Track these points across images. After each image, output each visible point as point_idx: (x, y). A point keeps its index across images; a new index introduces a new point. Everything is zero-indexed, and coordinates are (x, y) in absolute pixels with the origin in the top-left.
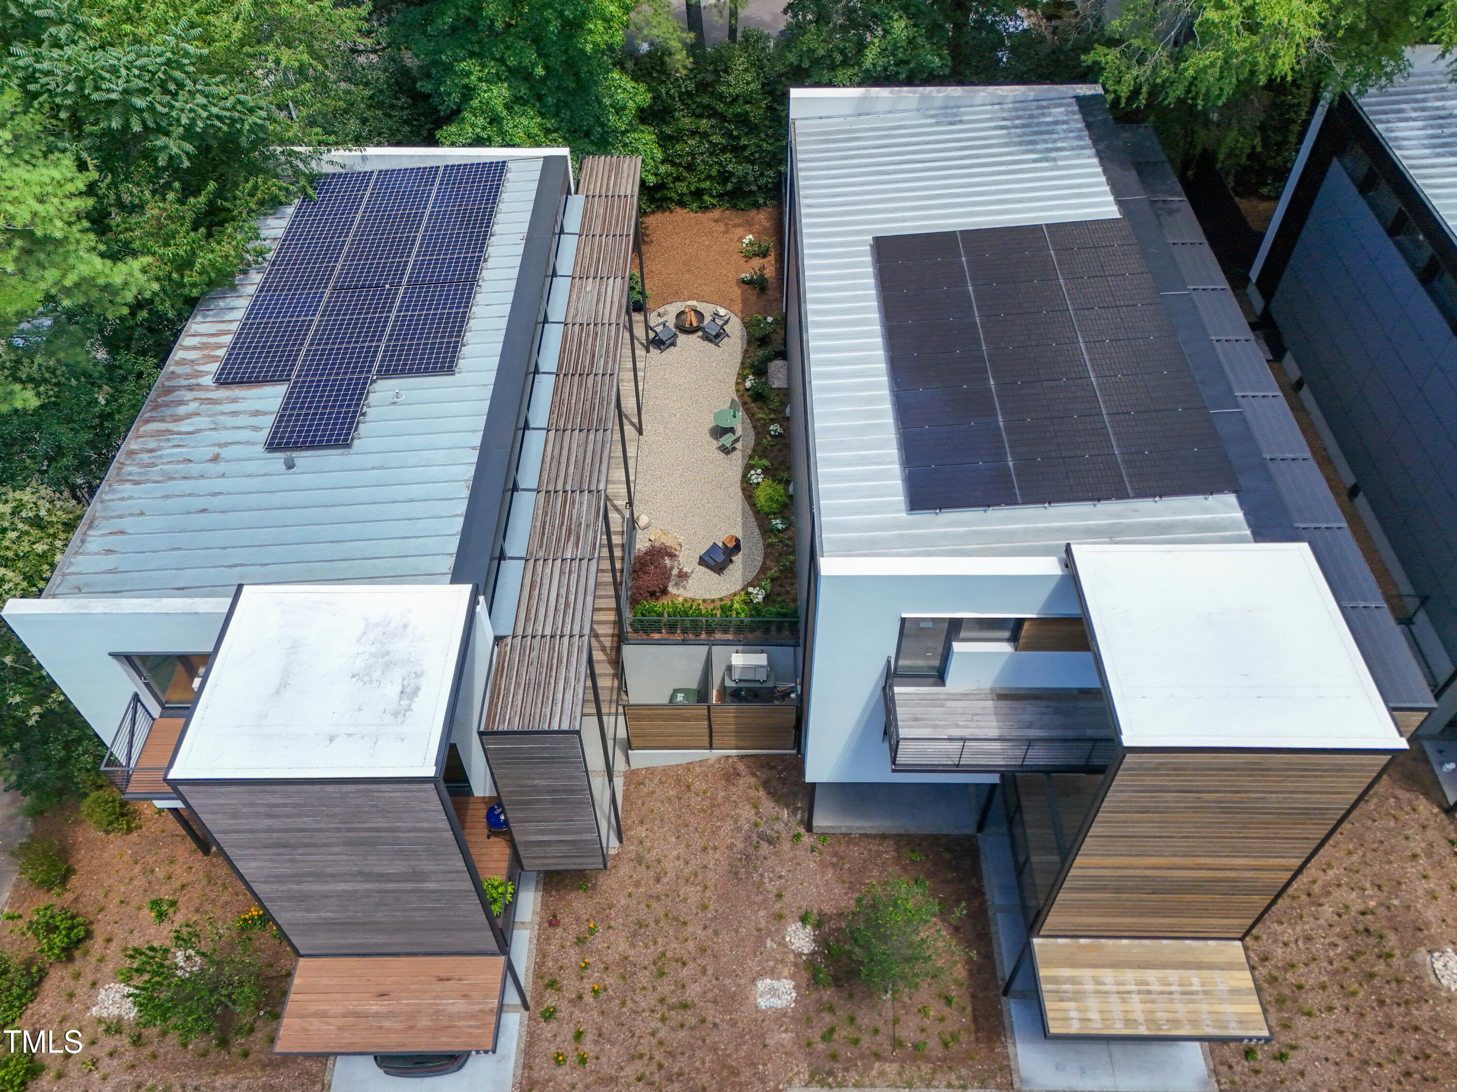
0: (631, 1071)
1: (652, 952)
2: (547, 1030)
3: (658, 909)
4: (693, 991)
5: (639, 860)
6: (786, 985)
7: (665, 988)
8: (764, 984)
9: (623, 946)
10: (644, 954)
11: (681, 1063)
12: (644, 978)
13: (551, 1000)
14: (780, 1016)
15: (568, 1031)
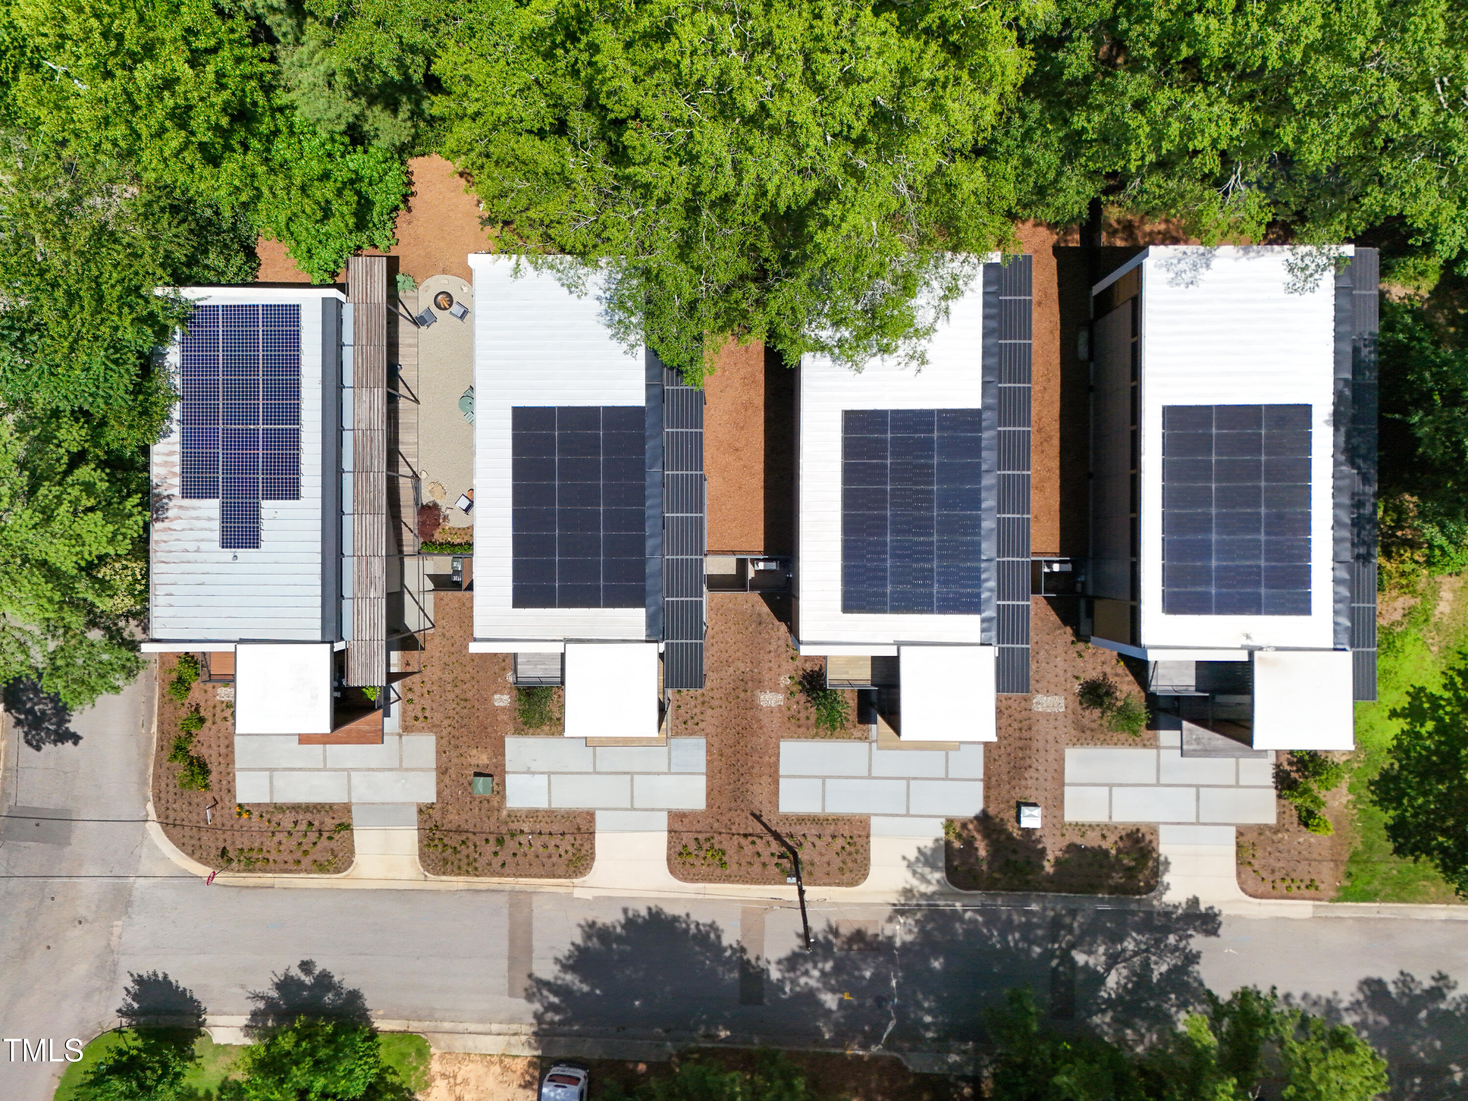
0: (446, 722)
1: (452, 676)
2: (410, 707)
3: (453, 658)
4: (469, 695)
5: (444, 635)
6: (506, 697)
7: (458, 691)
8: (497, 697)
9: (439, 674)
10: (448, 677)
11: (466, 721)
12: (449, 687)
13: (410, 696)
14: (503, 709)
15: (419, 707)
